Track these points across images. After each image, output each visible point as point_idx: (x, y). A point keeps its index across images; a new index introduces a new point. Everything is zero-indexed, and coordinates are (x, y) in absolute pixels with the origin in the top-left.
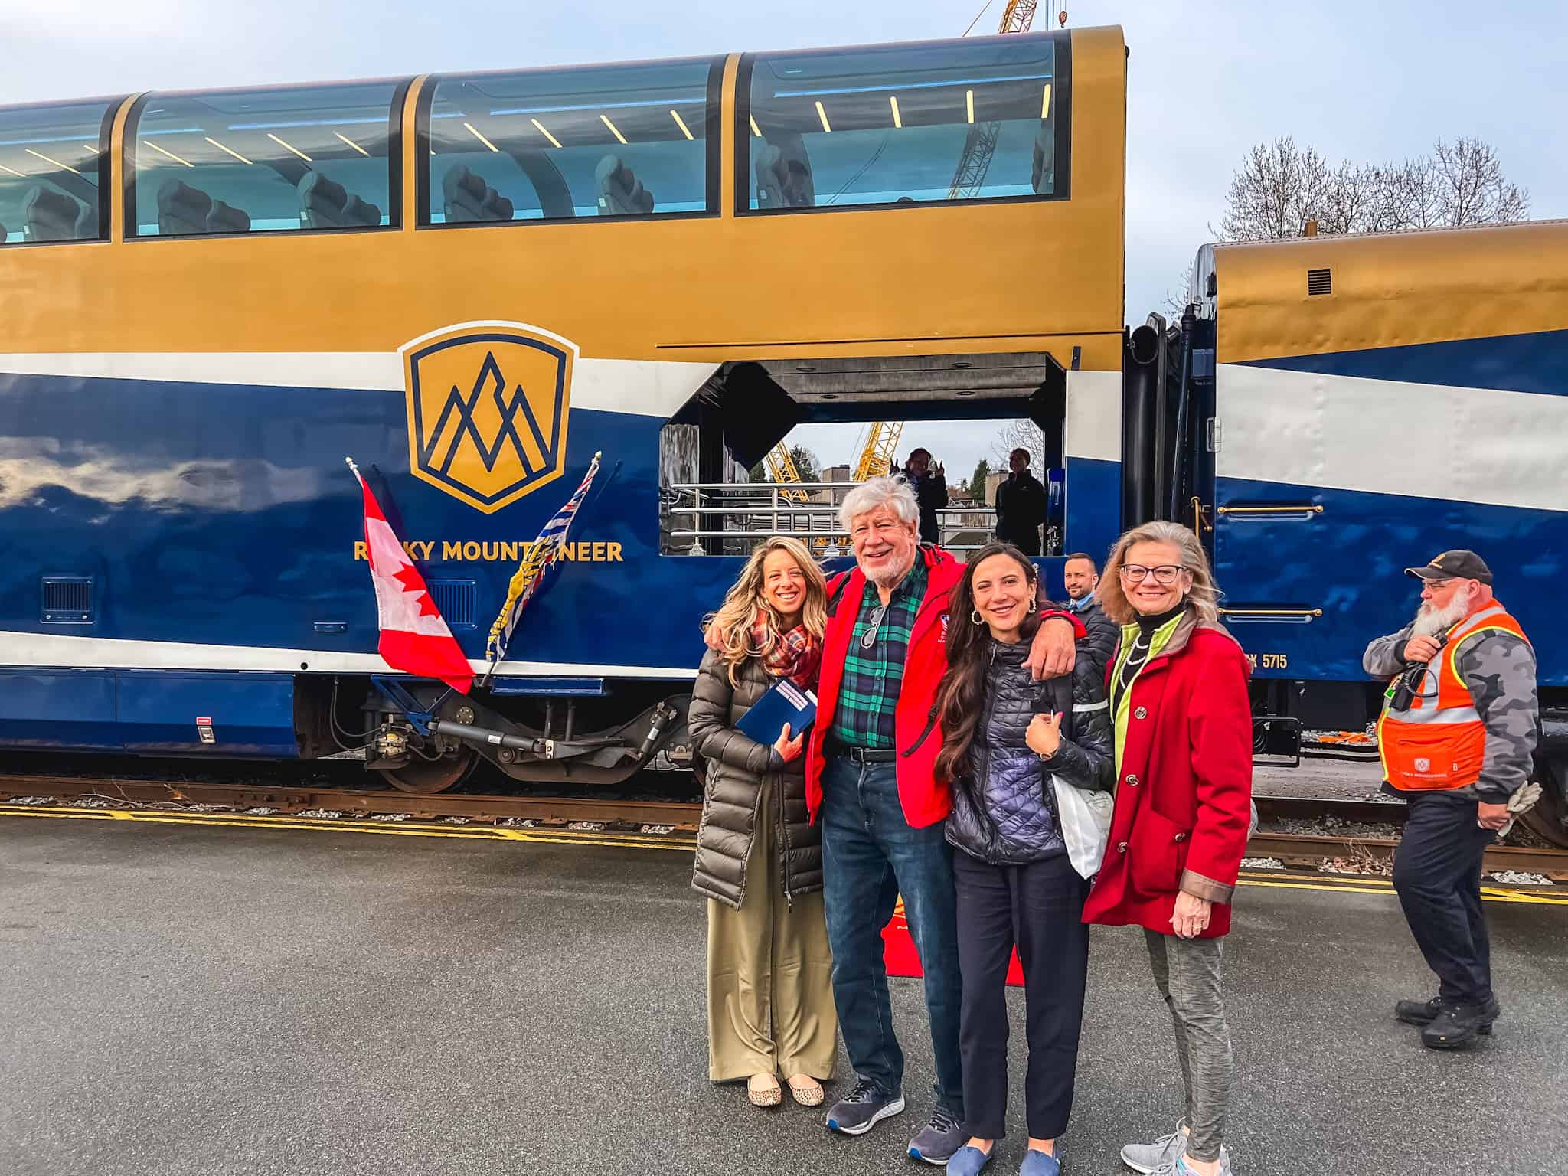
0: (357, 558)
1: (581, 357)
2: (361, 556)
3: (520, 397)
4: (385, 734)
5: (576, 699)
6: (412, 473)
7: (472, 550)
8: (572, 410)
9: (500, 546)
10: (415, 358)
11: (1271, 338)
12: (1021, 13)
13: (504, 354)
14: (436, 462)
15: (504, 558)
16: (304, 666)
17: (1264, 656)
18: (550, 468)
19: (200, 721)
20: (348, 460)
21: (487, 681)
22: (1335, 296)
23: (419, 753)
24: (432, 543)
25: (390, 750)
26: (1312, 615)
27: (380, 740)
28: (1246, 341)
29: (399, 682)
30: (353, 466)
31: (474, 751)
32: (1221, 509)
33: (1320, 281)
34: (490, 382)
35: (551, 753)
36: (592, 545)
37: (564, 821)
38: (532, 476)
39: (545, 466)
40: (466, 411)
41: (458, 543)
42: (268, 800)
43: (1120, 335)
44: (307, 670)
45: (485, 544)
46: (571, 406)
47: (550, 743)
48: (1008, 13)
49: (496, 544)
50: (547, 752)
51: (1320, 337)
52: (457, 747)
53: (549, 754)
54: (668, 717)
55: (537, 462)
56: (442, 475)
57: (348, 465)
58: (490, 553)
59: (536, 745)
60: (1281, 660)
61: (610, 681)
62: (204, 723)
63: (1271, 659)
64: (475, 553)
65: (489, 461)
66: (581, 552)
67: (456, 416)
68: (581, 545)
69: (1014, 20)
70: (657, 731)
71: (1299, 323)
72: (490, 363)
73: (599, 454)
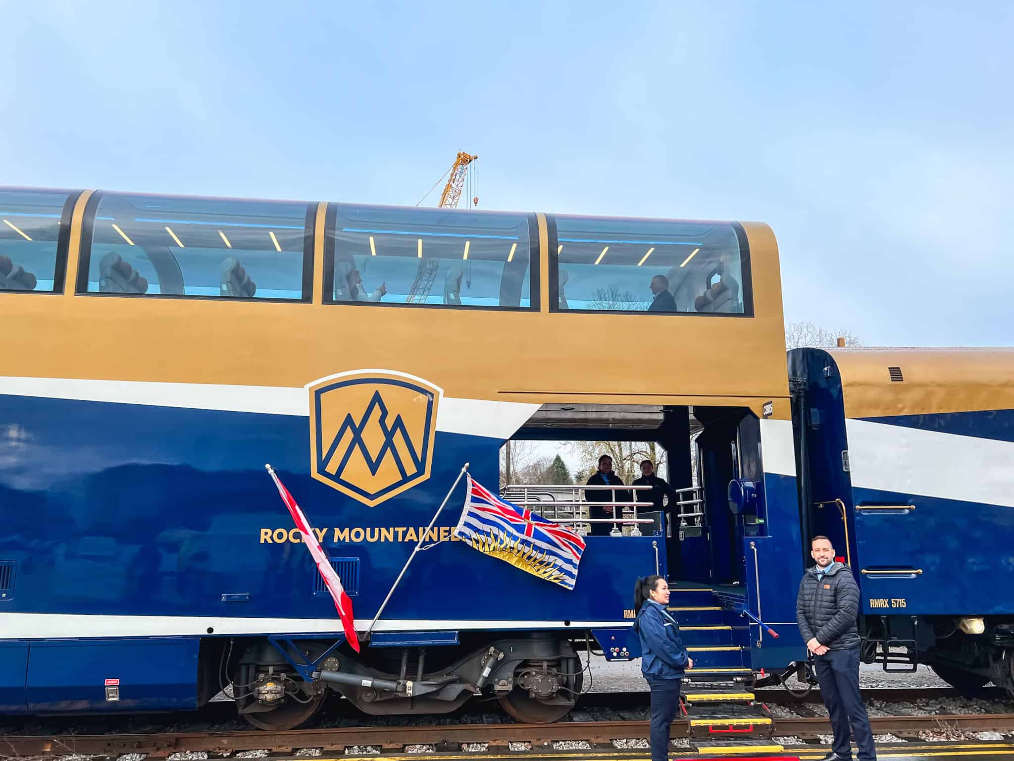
0: (262, 541)
1: (444, 397)
2: (265, 539)
3: (399, 423)
4: (264, 683)
5: (428, 648)
6: (312, 476)
7: (358, 535)
8: (438, 434)
9: (380, 530)
10: (318, 394)
11: (875, 405)
12: (452, 195)
13: (388, 393)
14: (332, 468)
15: (383, 540)
16: (210, 630)
17: (892, 600)
18: (421, 472)
19: (109, 682)
20: (268, 466)
21: (367, 637)
22: (906, 383)
23: (294, 696)
24: (325, 530)
25: (269, 697)
26: (917, 573)
27: (261, 688)
28: (861, 405)
29: (292, 640)
30: (271, 471)
31: (338, 692)
32: (858, 507)
33: (896, 374)
34: (377, 412)
35: (411, 692)
36: (450, 529)
37: (400, 746)
38: (406, 479)
39: (416, 471)
40: (357, 432)
41: (347, 530)
42: (137, 747)
43: (789, 399)
44: (213, 633)
45: (368, 530)
46: (437, 430)
47: (410, 684)
48: (444, 194)
49: (377, 530)
50: (407, 691)
51: (900, 406)
52: (323, 690)
53: (410, 692)
54: (497, 658)
55: (411, 469)
56: (336, 478)
57: (267, 470)
58: (372, 536)
59: (398, 686)
60: (902, 603)
61: (463, 633)
62: (112, 684)
63: (896, 602)
64: (359, 538)
65: (374, 467)
66: (442, 534)
67: (349, 435)
68: (442, 529)
69: (448, 198)
70: (490, 670)
71: (889, 397)
72: (377, 398)
73: (467, 464)
